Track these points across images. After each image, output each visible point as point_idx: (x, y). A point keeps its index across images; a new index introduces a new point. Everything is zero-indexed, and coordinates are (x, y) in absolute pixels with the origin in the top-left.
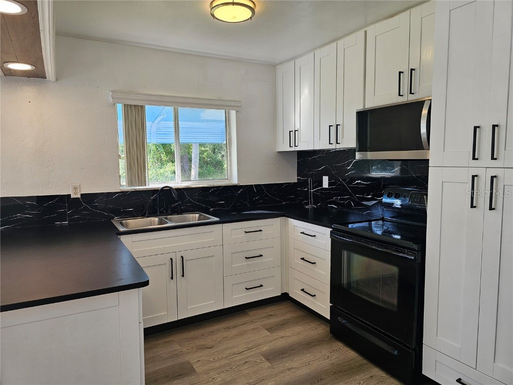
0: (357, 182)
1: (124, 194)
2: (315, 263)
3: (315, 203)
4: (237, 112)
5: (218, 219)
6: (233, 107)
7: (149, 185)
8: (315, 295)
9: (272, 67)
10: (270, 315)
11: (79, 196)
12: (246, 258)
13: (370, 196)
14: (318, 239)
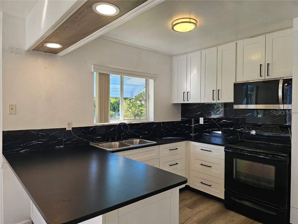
0: (223, 121)
1: (95, 127)
2: (211, 167)
3: (195, 133)
4: (154, 80)
5: (156, 142)
6: (151, 78)
7: (110, 122)
8: (211, 185)
9: (170, 57)
10: (184, 199)
11: (71, 129)
12: (170, 165)
13: (232, 129)
14: (213, 152)
